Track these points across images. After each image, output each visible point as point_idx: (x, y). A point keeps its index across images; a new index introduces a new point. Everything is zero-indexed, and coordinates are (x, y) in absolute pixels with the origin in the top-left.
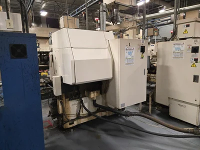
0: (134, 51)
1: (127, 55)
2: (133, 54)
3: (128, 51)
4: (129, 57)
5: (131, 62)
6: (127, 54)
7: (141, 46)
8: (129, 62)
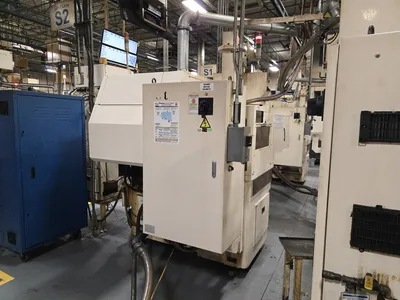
0: (177, 110)
1: (158, 119)
2: (176, 118)
3: (162, 110)
4: (165, 124)
5: (170, 137)
6: (160, 117)
7: (200, 99)
8: (165, 137)
